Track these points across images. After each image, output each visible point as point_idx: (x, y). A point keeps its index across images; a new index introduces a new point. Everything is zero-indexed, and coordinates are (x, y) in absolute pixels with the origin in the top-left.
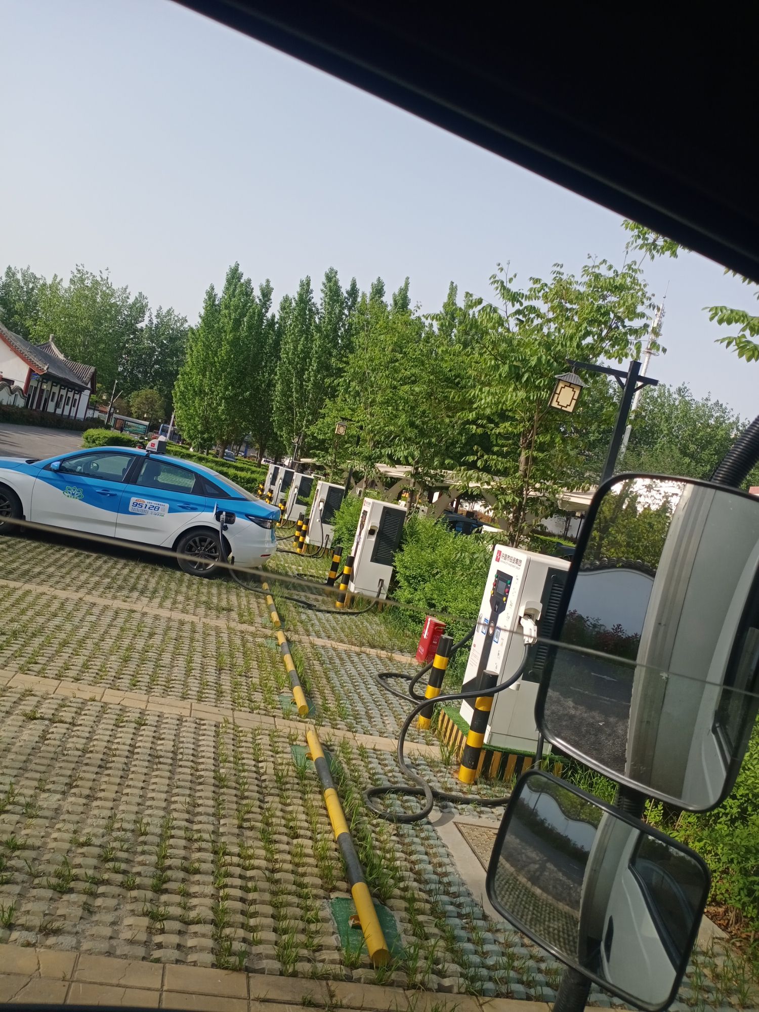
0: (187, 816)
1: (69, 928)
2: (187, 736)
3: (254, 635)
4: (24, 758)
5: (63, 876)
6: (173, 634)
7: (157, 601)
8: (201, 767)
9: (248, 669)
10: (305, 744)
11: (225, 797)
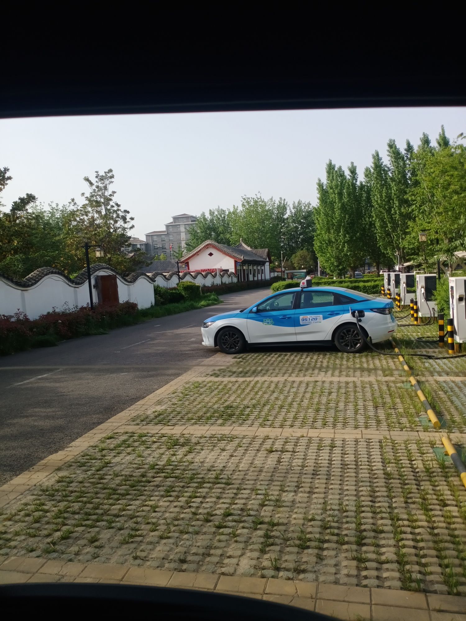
0: (370, 499)
1: (310, 569)
2: (362, 450)
3: (394, 382)
4: (270, 474)
5: (302, 539)
6: (343, 391)
7: (330, 372)
8: (374, 468)
9: (394, 404)
10: (442, 446)
11: (393, 485)
